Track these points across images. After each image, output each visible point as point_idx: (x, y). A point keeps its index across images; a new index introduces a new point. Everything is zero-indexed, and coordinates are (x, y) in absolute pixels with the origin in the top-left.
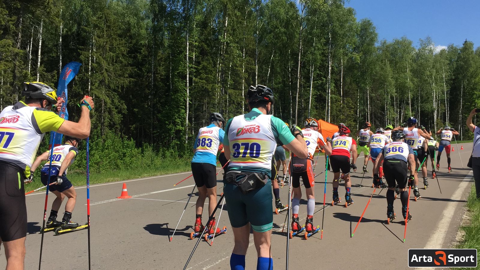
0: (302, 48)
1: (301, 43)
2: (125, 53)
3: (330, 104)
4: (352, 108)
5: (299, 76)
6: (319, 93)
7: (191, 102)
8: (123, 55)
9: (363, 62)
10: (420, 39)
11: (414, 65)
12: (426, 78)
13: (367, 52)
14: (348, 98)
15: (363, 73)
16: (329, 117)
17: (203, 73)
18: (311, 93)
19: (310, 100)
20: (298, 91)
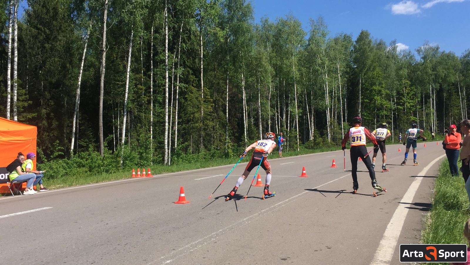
10: (311, 19)
12: (318, 68)
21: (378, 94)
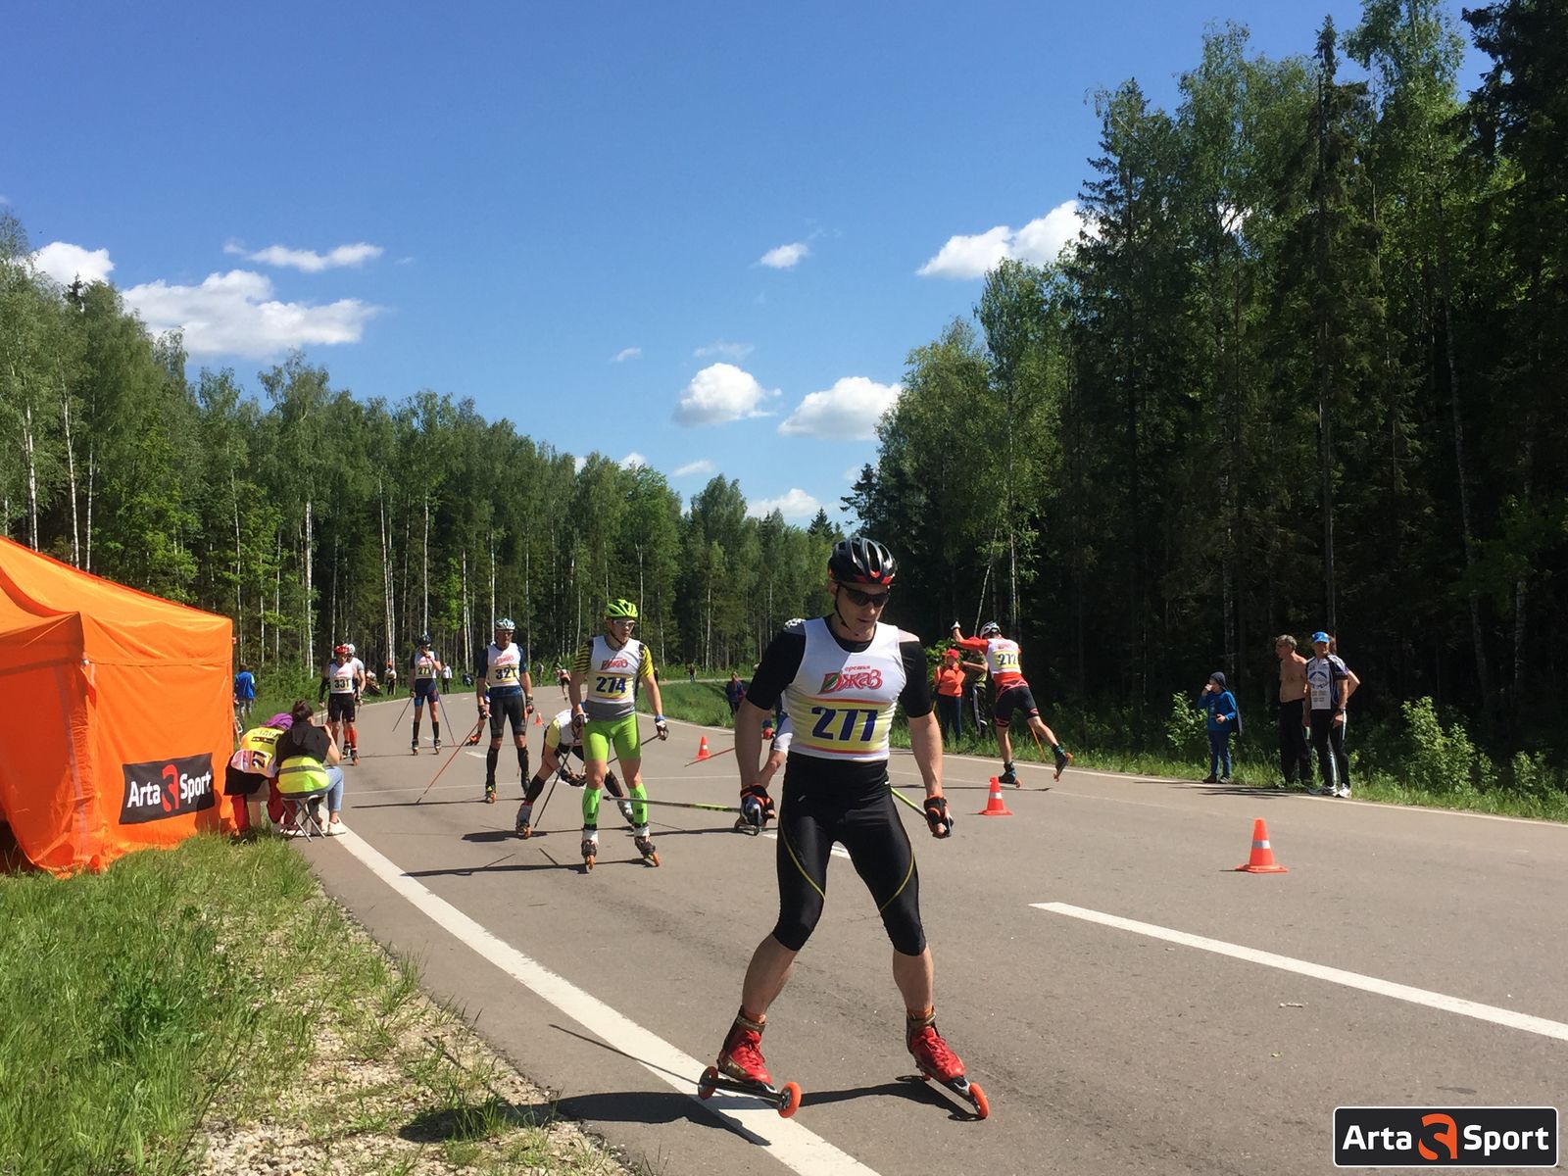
12: (10, 408)
21: (156, 522)
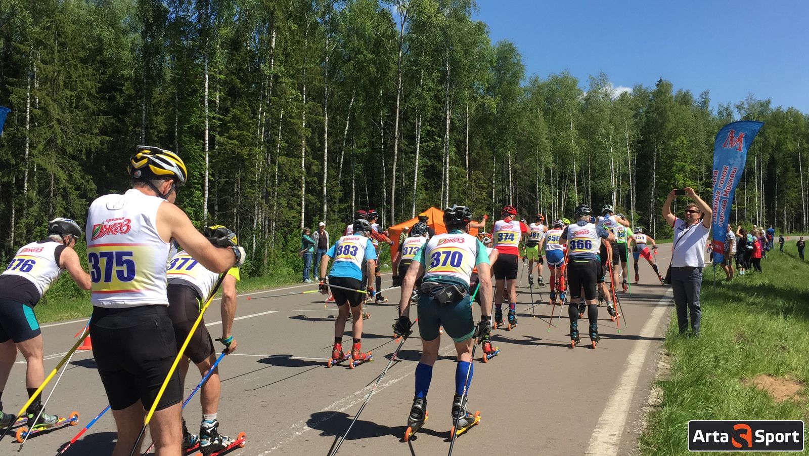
0: (401, 87)
1: (400, 78)
2: (93, 91)
3: (448, 182)
4: (483, 188)
5: (397, 134)
6: (430, 164)
7: (212, 179)
8: (89, 94)
9: (502, 111)
10: (590, 76)
11: (582, 118)
12: (601, 139)
13: (506, 97)
14: (476, 172)
15: (502, 130)
16: (446, 203)
17: (234, 128)
18: (417, 163)
19: (416, 175)
20: (396, 160)
21: (679, 170)
